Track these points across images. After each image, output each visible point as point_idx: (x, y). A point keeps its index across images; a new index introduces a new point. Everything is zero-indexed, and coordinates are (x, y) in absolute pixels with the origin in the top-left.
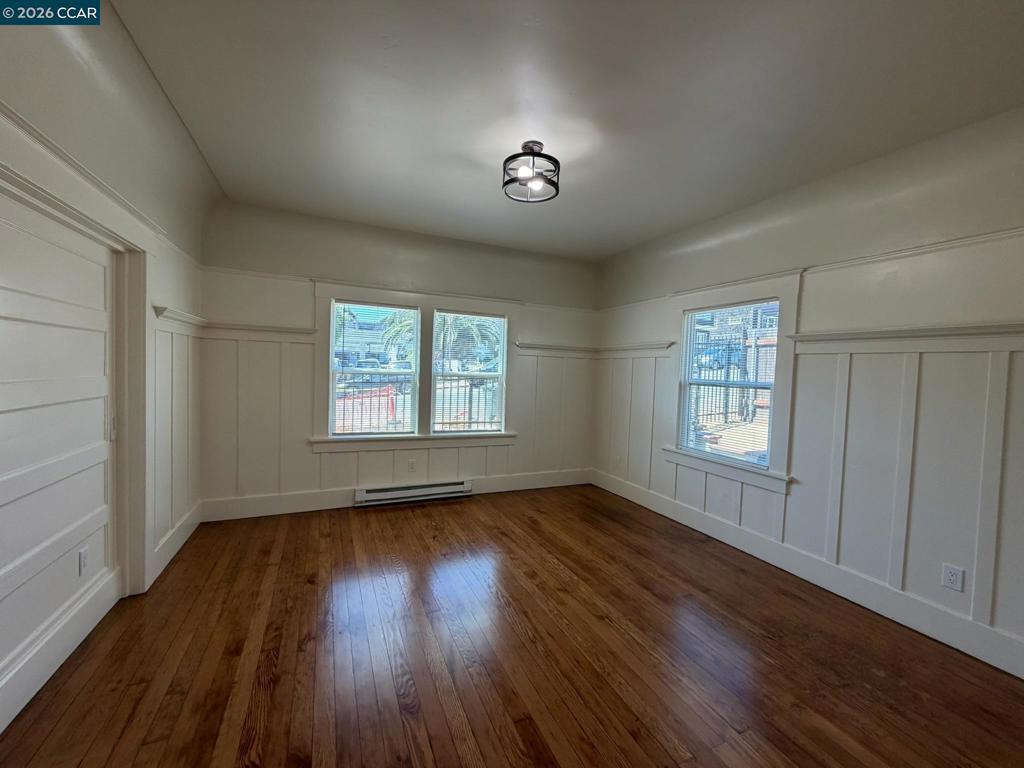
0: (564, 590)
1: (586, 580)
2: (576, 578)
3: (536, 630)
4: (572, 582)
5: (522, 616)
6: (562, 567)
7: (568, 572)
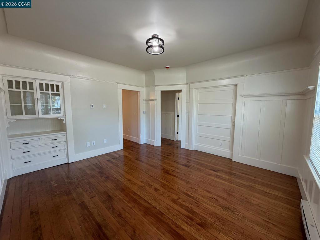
0: (142, 187)
1: (135, 194)
2: (139, 193)
3: (147, 173)
4: (140, 191)
5: (152, 175)
6: (146, 198)
7: (142, 196)
